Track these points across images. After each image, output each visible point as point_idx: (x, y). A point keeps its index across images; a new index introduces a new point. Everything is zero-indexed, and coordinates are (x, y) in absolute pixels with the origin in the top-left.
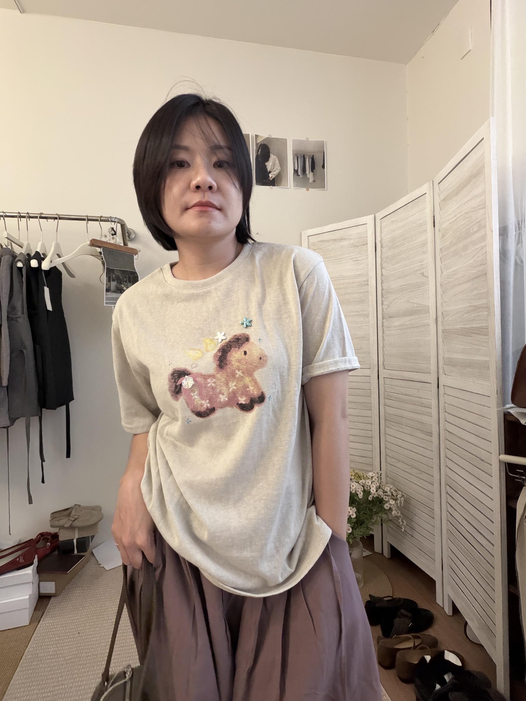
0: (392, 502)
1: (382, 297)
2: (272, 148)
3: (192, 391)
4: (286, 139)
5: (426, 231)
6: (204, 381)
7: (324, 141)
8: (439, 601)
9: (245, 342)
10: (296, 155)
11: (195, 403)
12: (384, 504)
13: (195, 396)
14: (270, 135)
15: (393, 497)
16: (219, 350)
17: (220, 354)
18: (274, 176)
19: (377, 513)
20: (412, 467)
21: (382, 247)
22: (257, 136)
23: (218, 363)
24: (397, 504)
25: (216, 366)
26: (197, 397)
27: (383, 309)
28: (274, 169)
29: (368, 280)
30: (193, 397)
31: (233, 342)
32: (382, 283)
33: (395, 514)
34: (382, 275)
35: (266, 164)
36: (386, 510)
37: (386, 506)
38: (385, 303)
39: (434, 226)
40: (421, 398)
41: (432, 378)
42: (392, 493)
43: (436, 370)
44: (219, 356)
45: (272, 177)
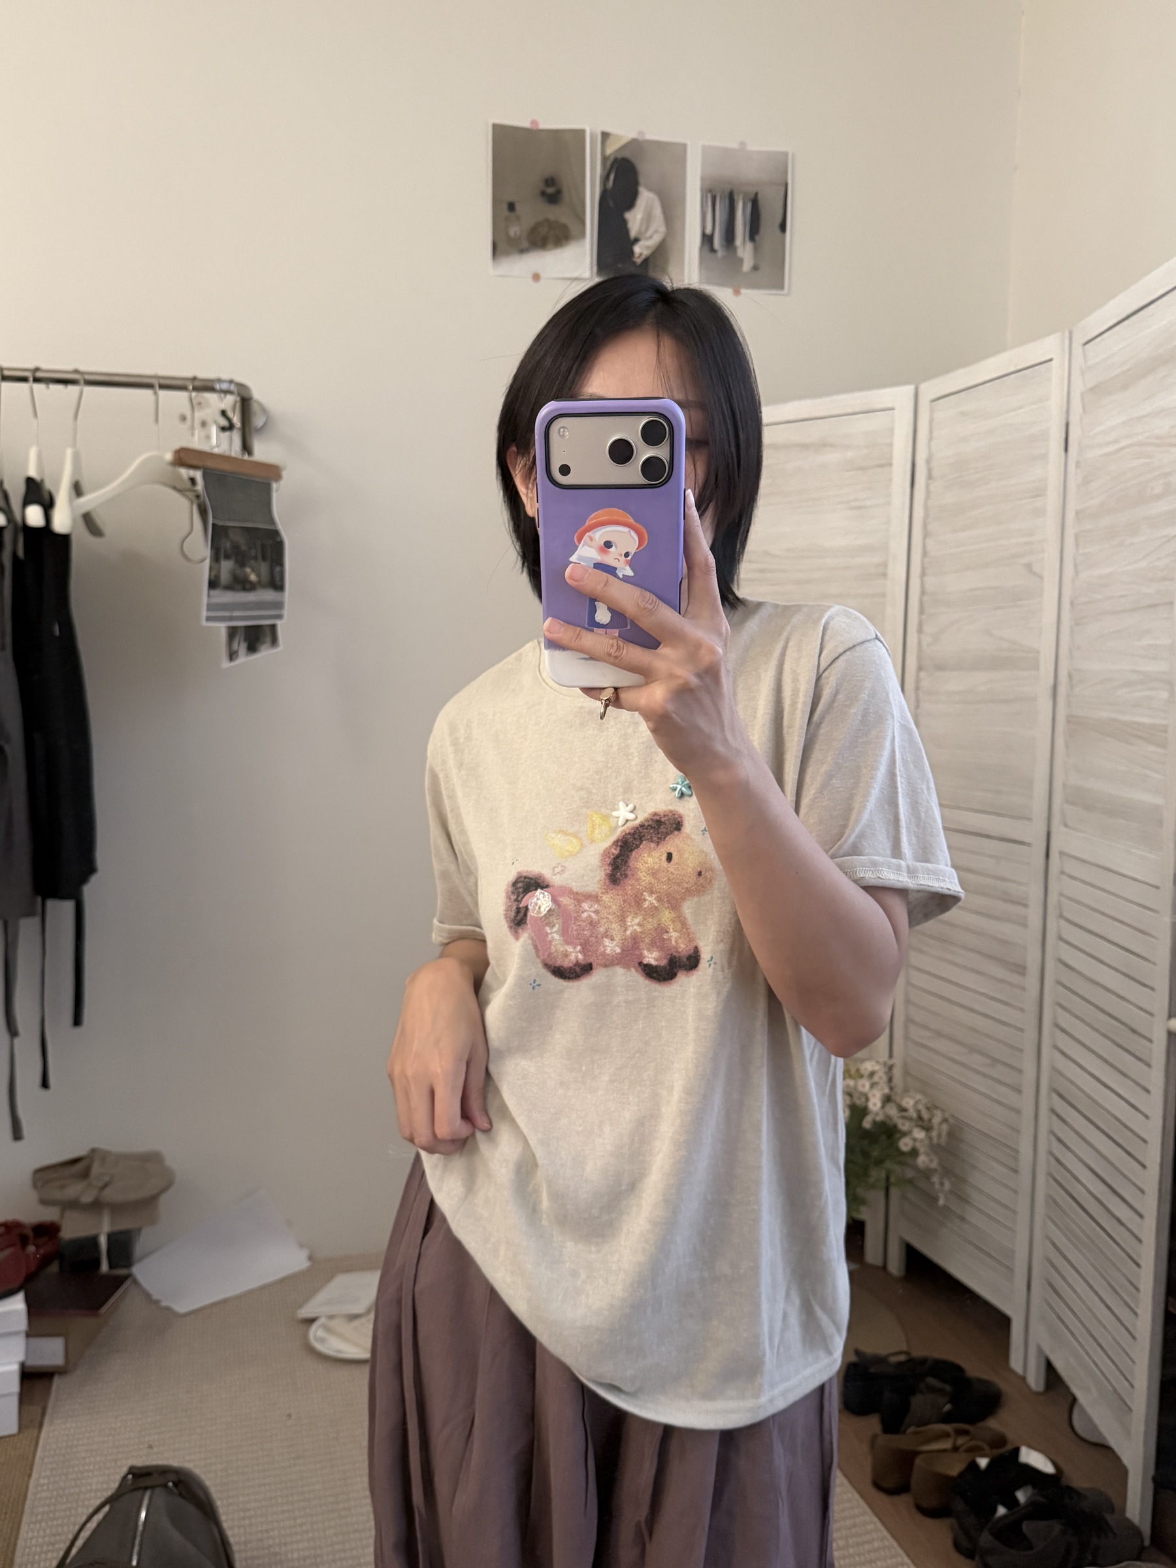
0: (919, 1134)
1: (922, 611)
2: (647, 170)
3: (548, 924)
4: (684, 146)
5: (1044, 457)
6: (576, 906)
7: (786, 154)
8: (1016, 1363)
9: (671, 832)
10: (710, 191)
11: (553, 947)
12: (900, 1138)
13: (554, 935)
14: (641, 133)
15: (920, 1123)
16: (616, 843)
17: (616, 852)
18: (646, 253)
19: (879, 1162)
20: (973, 1049)
21: (930, 477)
22: (605, 136)
23: (609, 869)
24: (930, 1138)
25: (604, 877)
26: (556, 937)
27: (920, 643)
28: (647, 229)
29: (885, 565)
30: (550, 936)
31: (647, 829)
32: (923, 574)
33: (924, 1163)
34: (925, 553)
35: (628, 216)
36: (902, 1153)
37: (905, 1144)
38: (928, 629)
39: (1066, 449)
40: (1003, 879)
41: (1034, 832)
42: (919, 1112)
43: (1045, 815)
44: (613, 854)
45: (641, 254)
